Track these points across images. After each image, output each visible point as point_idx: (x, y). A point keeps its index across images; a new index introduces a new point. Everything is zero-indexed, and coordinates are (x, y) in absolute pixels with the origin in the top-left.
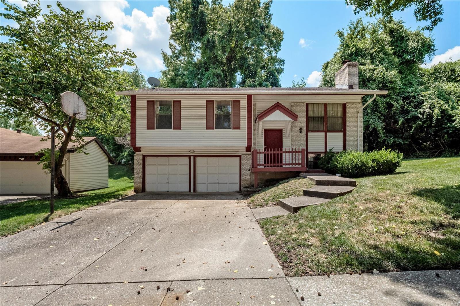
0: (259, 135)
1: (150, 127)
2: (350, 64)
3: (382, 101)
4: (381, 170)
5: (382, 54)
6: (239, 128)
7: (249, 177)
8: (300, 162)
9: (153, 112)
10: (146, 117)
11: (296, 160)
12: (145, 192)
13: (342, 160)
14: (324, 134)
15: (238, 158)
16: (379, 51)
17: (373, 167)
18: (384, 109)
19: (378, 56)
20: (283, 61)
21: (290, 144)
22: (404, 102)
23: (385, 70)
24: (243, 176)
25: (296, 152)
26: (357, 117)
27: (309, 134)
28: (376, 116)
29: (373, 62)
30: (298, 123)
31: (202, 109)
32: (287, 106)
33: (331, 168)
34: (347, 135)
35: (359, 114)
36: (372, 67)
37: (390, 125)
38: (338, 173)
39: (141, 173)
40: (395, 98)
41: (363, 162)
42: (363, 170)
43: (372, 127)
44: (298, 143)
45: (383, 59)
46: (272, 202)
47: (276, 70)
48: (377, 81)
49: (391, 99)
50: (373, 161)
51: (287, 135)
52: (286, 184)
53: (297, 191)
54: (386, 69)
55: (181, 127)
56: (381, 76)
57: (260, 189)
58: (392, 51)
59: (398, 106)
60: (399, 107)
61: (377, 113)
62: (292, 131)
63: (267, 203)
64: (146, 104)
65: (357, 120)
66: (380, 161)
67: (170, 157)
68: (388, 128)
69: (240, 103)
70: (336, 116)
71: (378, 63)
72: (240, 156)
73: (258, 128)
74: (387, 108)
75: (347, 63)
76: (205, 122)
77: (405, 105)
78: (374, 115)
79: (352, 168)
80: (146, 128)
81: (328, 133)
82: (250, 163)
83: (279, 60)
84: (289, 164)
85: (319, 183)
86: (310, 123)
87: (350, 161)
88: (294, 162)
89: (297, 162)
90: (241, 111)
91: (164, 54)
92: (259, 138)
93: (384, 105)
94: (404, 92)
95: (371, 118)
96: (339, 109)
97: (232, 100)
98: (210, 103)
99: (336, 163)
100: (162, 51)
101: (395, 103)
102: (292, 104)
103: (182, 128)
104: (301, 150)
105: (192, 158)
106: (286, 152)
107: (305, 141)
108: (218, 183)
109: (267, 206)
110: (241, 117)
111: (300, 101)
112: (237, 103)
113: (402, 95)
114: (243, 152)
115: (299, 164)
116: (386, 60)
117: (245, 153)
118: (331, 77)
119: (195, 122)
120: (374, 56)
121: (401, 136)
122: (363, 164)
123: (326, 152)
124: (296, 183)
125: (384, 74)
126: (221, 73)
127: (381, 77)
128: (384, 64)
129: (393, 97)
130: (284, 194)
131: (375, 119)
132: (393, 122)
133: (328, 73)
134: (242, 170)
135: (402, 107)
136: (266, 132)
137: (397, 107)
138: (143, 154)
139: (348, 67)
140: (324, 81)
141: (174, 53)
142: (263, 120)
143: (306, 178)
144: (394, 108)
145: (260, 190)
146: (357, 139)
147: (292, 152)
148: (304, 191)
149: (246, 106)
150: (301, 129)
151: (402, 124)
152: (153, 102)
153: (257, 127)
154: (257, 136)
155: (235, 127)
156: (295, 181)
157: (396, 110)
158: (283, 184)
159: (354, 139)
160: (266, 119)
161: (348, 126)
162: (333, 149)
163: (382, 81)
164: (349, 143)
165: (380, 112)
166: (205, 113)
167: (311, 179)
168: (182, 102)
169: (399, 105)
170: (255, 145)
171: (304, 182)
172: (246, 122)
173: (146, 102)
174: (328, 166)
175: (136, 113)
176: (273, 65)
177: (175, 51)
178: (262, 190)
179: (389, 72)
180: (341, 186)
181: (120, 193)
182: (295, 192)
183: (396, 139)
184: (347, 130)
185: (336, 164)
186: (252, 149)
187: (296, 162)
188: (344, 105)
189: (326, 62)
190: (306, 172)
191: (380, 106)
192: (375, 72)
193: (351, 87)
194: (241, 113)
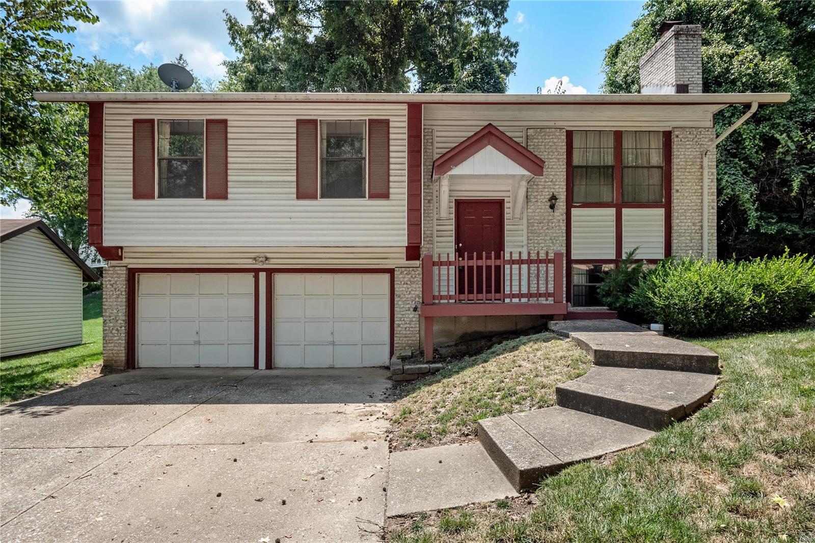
0: (442, 216)
1: (141, 192)
2: (682, 30)
3: (751, 132)
4: (778, 315)
5: (750, 17)
6: (386, 196)
7: (415, 326)
8: (551, 289)
9: (150, 152)
10: (131, 166)
11: (538, 281)
12: (134, 368)
13: (668, 285)
14: (612, 211)
15: (387, 277)
16: (744, 11)
17: (755, 306)
18: (757, 152)
19: (741, 22)
20: (515, 45)
21: (525, 239)
22: (806, 135)
23: (760, 57)
24: (399, 326)
25: (539, 261)
26: (702, 167)
27: (574, 211)
28: (736, 167)
29: (728, 39)
30: (545, 182)
31: (286, 142)
32: (518, 136)
33: (636, 306)
34: (675, 215)
35: (706, 160)
36: (728, 49)
37: (771, 191)
38: (656, 322)
39: (124, 318)
40: (784, 125)
41: (728, 293)
42: (727, 316)
43: (727, 194)
44: (546, 235)
45: (753, 31)
46: (458, 425)
47: (500, 66)
48: (739, 83)
49: (773, 127)
50: (757, 288)
51: (517, 215)
52: (509, 356)
53: (537, 385)
54: (760, 53)
55: (227, 193)
56: (749, 71)
57: (440, 365)
58: (776, 12)
59: (790, 144)
60: (793, 147)
61: (740, 161)
62: (529, 204)
63: (444, 431)
64: (131, 129)
65: (702, 175)
66: (776, 291)
67: (202, 275)
68: (765, 199)
69: (389, 127)
70: (645, 164)
71: (741, 40)
72: (391, 272)
73: (438, 197)
74: (763, 149)
75: (673, 28)
76: (294, 179)
77: (809, 143)
78: (732, 165)
79: (696, 311)
80: (132, 196)
81: (625, 211)
82: (417, 290)
83: (506, 43)
84: (520, 296)
85: (605, 359)
86: (577, 182)
87: (690, 288)
88: (534, 290)
89: (543, 289)
90: (392, 148)
91: (230, 20)
92: (441, 222)
93: (756, 142)
94: (804, 109)
95: (726, 173)
96: (652, 146)
97: (367, 118)
98: (305, 126)
99: (651, 295)
100: (225, 14)
101: (782, 138)
102: (531, 132)
103: (229, 196)
104: (551, 256)
105: (262, 276)
106: (512, 262)
107: (564, 231)
108: (333, 344)
109: (444, 440)
110: (392, 166)
111: (552, 124)
112: (380, 127)
113: (798, 117)
114: (399, 259)
115: (547, 295)
116: (761, 32)
117: (405, 262)
118: (628, 75)
119: (266, 178)
120: (732, 23)
121: (795, 216)
122: (729, 299)
123: (617, 261)
124: (539, 353)
125: (756, 65)
126: (366, 66)
127: (749, 74)
128: (758, 41)
129: (778, 121)
130: (499, 395)
131: (733, 174)
132: (777, 184)
133: (619, 65)
134: (397, 309)
135: (801, 147)
136: (462, 206)
137: (788, 146)
138: (130, 266)
139: (677, 38)
140: (611, 85)
141: (258, 20)
142: (449, 173)
143: (567, 336)
144: (781, 150)
145: (438, 370)
146: (702, 226)
147: (529, 262)
148: (559, 391)
149: (406, 136)
150: (553, 198)
151: (800, 189)
152: (149, 125)
153: (435, 194)
154: (436, 216)
155: (373, 191)
156: (536, 346)
157: (786, 153)
158: (501, 356)
159: (694, 224)
160: (457, 171)
161: (677, 191)
162: (637, 252)
163: (751, 84)
164: (680, 236)
165: (746, 159)
166: (294, 154)
167: (580, 344)
168: (229, 124)
169: (793, 141)
170: (431, 242)
171: (561, 354)
172: (406, 179)
173: (131, 123)
174: (626, 301)
175: (104, 153)
176: (492, 54)
177: (261, 16)
178: (443, 368)
179: (770, 61)
180: (672, 369)
181: (48, 375)
182: (532, 388)
183: (784, 225)
184: (675, 201)
185: (650, 298)
186: (424, 252)
187: (538, 289)
188: (667, 137)
189: (614, 43)
190: (568, 316)
191: (747, 144)
192: (735, 63)
193: (682, 88)
194: (392, 154)
